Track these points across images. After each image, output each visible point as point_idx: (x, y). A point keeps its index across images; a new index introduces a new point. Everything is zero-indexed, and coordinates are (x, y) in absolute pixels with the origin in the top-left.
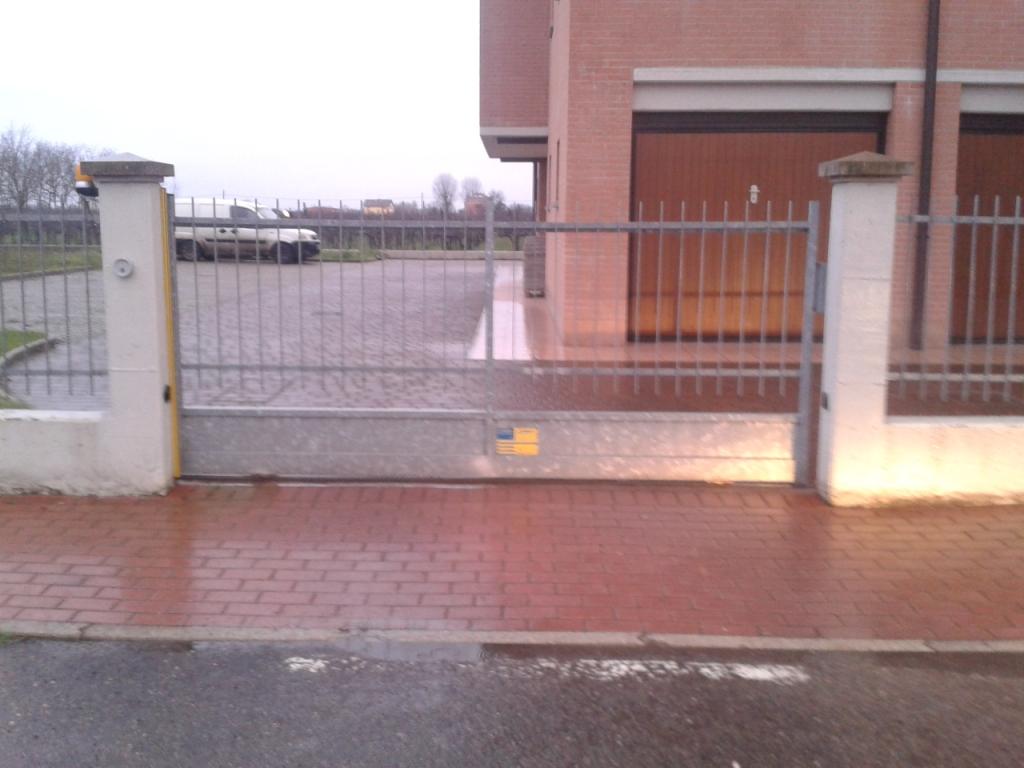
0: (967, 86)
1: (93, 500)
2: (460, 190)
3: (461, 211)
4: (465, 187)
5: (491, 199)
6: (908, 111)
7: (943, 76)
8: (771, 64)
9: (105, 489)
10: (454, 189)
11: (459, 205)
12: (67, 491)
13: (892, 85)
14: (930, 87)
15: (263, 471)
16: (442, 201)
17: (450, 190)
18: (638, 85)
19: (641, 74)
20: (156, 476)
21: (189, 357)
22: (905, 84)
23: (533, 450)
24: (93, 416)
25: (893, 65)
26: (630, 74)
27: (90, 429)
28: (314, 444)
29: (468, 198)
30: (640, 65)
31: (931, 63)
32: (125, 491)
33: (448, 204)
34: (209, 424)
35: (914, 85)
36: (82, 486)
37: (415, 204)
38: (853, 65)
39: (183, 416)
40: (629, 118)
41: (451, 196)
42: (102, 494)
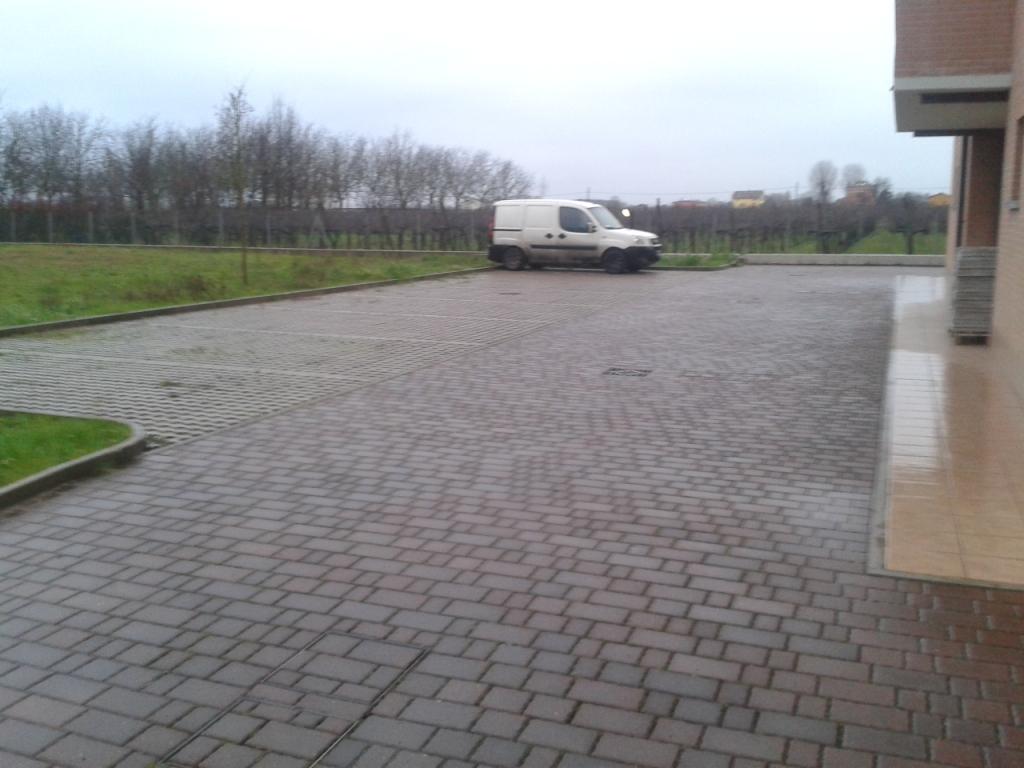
2: (840, 178)
3: (839, 200)
4: (846, 175)
5: (874, 188)
10: (834, 177)
11: (838, 194)
16: (818, 191)
29: (849, 187)
33: (825, 193)
41: (830, 184)
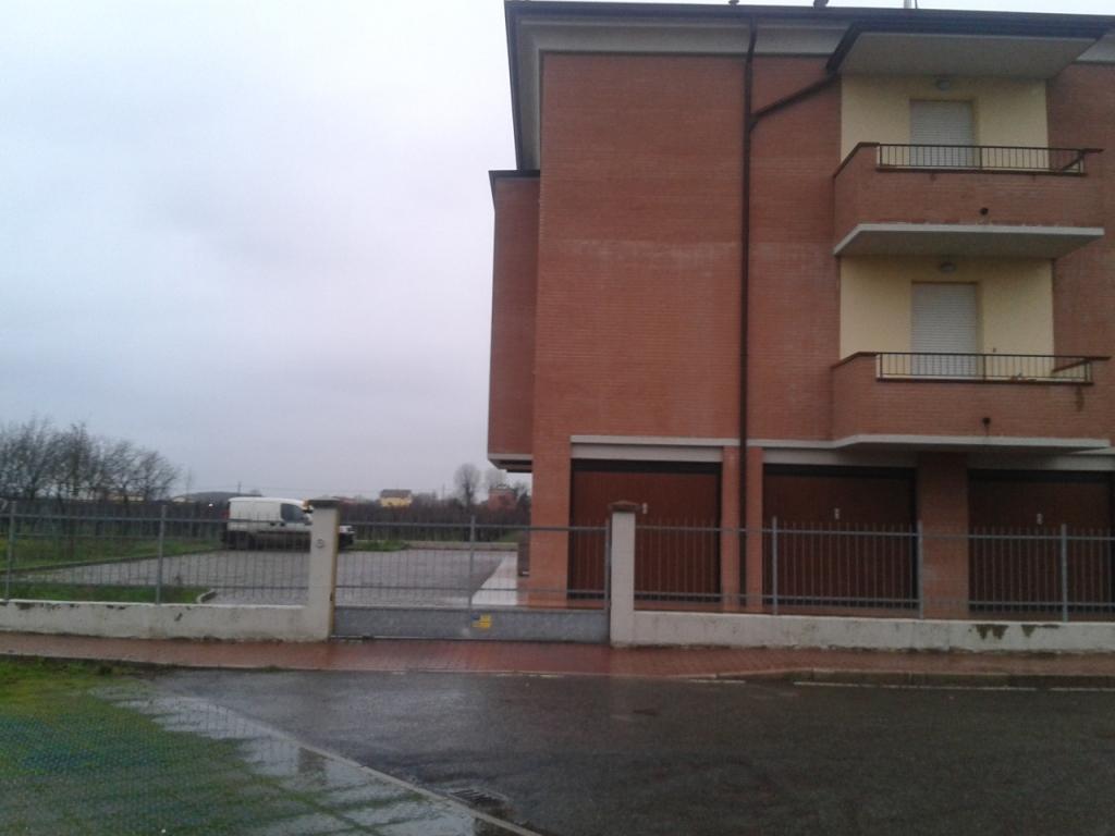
0: (766, 449)
1: (296, 643)
2: (483, 480)
3: (483, 503)
4: (489, 478)
5: (515, 491)
6: (731, 461)
7: (751, 443)
8: (650, 435)
9: (302, 638)
10: (477, 479)
11: (481, 496)
12: (284, 639)
13: (721, 448)
14: (743, 448)
15: (368, 634)
16: (463, 492)
17: (473, 480)
18: (575, 444)
19: (575, 438)
20: (323, 633)
21: (339, 583)
22: (729, 447)
23: (488, 625)
24: (299, 607)
25: (722, 437)
26: (569, 437)
27: (298, 611)
28: (391, 622)
29: (491, 490)
30: (574, 433)
31: (743, 437)
32: (310, 640)
34: (346, 613)
35: (735, 447)
36: (291, 637)
37: (434, 496)
38: (699, 436)
39: (335, 609)
40: (569, 461)
41: (474, 486)
42: (300, 641)
